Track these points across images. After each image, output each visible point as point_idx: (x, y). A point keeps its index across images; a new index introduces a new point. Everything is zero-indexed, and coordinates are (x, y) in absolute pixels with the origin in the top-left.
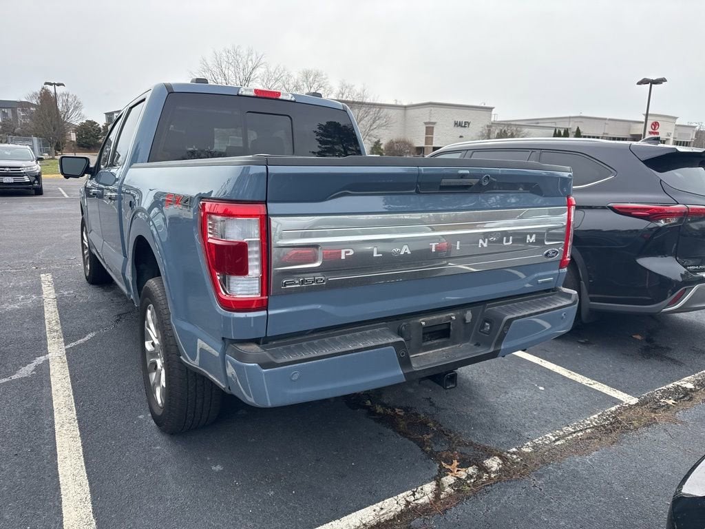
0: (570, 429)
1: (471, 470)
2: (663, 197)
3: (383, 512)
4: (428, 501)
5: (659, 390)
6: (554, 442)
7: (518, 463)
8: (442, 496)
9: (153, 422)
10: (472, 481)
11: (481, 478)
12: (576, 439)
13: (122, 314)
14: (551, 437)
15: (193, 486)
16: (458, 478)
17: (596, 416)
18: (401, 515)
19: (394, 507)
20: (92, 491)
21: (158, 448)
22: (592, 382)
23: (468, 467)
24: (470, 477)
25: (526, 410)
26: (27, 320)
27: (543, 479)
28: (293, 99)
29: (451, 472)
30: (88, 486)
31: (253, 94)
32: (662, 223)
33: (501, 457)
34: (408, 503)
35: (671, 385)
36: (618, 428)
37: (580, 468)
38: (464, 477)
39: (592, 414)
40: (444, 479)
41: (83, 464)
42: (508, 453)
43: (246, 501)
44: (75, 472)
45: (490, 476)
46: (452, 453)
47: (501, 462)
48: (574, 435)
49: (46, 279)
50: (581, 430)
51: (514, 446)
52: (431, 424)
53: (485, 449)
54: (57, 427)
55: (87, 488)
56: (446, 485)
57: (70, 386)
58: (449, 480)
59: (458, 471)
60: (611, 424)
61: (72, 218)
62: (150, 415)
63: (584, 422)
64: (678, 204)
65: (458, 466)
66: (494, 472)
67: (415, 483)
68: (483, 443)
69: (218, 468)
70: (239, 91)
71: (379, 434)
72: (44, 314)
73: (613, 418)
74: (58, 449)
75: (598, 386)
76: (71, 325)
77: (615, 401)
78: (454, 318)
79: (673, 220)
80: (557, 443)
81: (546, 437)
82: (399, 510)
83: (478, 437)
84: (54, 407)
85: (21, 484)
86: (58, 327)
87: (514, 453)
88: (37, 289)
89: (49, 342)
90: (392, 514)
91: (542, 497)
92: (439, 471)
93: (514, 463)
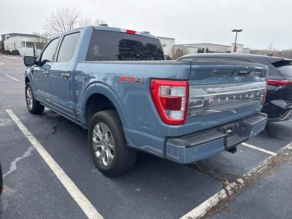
0: (260, 166)
1: (234, 184)
2: (280, 77)
3: (212, 202)
4: (226, 197)
5: (282, 150)
6: (257, 171)
7: (249, 180)
8: (230, 194)
9: (99, 173)
10: (237, 188)
11: (239, 186)
12: (263, 169)
13: (56, 127)
14: (255, 169)
15: (133, 198)
16: (232, 187)
17: (266, 161)
18: (219, 202)
19: (215, 200)
20: (92, 204)
21: (108, 183)
22: (258, 148)
23: (232, 183)
24: (235, 186)
25: (241, 160)
26: (13, 131)
27: (261, 185)
28: (140, 34)
29: (228, 185)
30: (89, 201)
31: (126, 32)
32: (280, 87)
33: (242, 178)
34: (219, 198)
35: (284, 148)
36: (276, 165)
37: (271, 180)
38: (233, 187)
39: (264, 160)
40: (226, 188)
41: (81, 193)
42: (244, 176)
43: (158, 202)
44: (80, 196)
45: (242, 185)
46: (224, 178)
47: (243, 180)
48: (262, 168)
49: (9, 111)
50: (264, 166)
51: (244, 173)
52: (210, 167)
53: (235, 175)
54: (59, 177)
55: (90, 203)
56: (229, 190)
57: (53, 159)
58: (228, 188)
59: (230, 184)
60: (272, 163)
61: (4, 84)
62: (97, 170)
63: (263, 163)
64: (286, 80)
65: (229, 183)
66: (243, 184)
67: (218, 191)
68: (232, 173)
69: (138, 190)
70: (120, 30)
71: (193, 172)
72: (19, 128)
73: (272, 161)
74: (66, 187)
75: (260, 149)
76: (35, 132)
77: (270, 155)
78: (234, 125)
79: (284, 86)
80: (258, 171)
81: (253, 170)
82: (217, 201)
83: (229, 171)
84: (52, 169)
85: (59, 203)
86: (29, 133)
87: (246, 176)
88: (8, 116)
89: (30, 140)
90: (216, 203)
91: (265, 192)
92: (223, 185)
93: (248, 180)
